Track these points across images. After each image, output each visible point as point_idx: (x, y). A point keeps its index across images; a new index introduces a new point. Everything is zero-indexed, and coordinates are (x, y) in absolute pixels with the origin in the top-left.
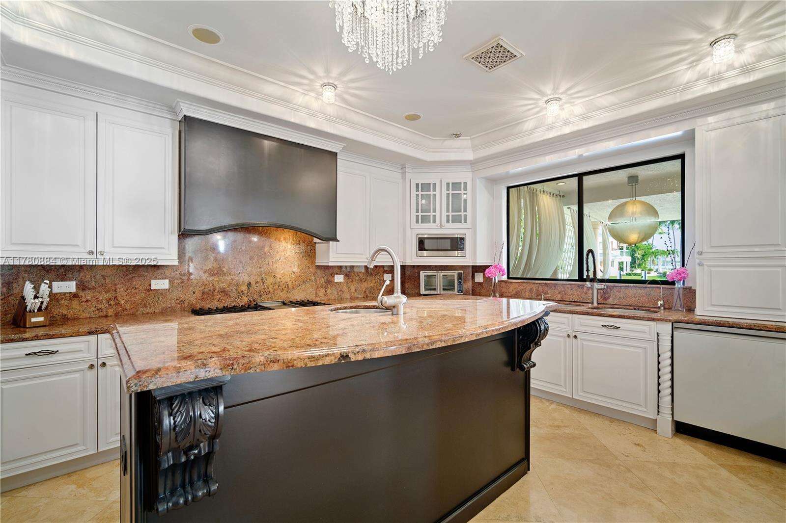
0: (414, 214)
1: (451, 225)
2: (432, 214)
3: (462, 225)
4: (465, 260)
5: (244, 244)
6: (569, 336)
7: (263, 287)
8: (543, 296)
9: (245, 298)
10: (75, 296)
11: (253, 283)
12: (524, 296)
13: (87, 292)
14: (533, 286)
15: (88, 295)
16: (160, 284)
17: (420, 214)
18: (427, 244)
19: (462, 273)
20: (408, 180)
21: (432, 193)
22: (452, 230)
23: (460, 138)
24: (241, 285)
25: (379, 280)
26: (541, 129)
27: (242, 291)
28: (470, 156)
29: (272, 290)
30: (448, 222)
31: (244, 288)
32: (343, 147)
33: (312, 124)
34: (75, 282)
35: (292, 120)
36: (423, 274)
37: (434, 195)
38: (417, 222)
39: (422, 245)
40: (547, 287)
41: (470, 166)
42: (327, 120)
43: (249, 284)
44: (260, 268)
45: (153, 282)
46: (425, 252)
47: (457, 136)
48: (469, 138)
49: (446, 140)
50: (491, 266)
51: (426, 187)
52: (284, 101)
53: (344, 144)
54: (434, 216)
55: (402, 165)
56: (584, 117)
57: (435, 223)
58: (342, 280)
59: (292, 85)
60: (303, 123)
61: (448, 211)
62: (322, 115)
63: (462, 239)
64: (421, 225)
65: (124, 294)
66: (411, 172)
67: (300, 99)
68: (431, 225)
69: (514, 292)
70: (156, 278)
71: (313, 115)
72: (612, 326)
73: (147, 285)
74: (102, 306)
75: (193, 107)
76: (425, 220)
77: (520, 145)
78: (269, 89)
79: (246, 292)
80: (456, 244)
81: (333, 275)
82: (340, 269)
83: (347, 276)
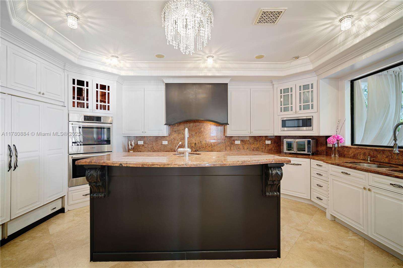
0: (279, 106)
1: (302, 111)
2: (290, 106)
3: (310, 111)
4: (313, 132)
5: (193, 127)
6: (365, 188)
7: (201, 145)
8: (369, 159)
9: (194, 149)
10: (143, 145)
11: (197, 143)
12: (359, 157)
13: (146, 144)
14: (366, 151)
15: (146, 146)
16: (165, 143)
17: (283, 106)
18: (287, 123)
19: (310, 141)
20: (275, 89)
21: (290, 93)
22: (304, 114)
23: (299, 59)
24: (192, 144)
25: (262, 144)
26: (350, 39)
27: (193, 146)
28: (311, 67)
29: (205, 147)
30: (300, 109)
31: (193, 145)
32: (230, 80)
33: (210, 74)
34: (143, 141)
35: (201, 75)
36: (285, 141)
37: (292, 94)
38: (281, 111)
39: (284, 123)
40: (377, 152)
41: (315, 73)
42: (217, 70)
43: (195, 144)
44: (200, 137)
45: (163, 142)
46: (285, 128)
47: (297, 58)
48: (307, 56)
49: (291, 62)
50: (331, 136)
51: (286, 90)
52: (197, 68)
53: (230, 79)
54: (292, 107)
55: (271, 81)
56: (380, 20)
57: (292, 111)
58: (239, 143)
59: (198, 61)
60: (206, 75)
61: (300, 103)
62: (214, 69)
63: (311, 119)
64: (283, 113)
65: (155, 145)
66: (277, 83)
67: (202, 65)
68: (290, 112)
69: (352, 155)
70: (164, 140)
71: (210, 70)
72: (398, 185)
73: (161, 143)
74: (149, 149)
75: (167, 80)
76: (286, 109)
77: (338, 53)
78: (190, 65)
79: (194, 147)
80: (307, 122)
81: (234, 141)
82: (239, 138)
83: (242, 141)
